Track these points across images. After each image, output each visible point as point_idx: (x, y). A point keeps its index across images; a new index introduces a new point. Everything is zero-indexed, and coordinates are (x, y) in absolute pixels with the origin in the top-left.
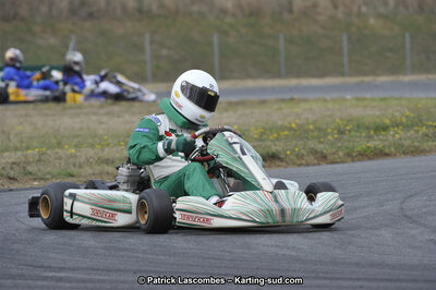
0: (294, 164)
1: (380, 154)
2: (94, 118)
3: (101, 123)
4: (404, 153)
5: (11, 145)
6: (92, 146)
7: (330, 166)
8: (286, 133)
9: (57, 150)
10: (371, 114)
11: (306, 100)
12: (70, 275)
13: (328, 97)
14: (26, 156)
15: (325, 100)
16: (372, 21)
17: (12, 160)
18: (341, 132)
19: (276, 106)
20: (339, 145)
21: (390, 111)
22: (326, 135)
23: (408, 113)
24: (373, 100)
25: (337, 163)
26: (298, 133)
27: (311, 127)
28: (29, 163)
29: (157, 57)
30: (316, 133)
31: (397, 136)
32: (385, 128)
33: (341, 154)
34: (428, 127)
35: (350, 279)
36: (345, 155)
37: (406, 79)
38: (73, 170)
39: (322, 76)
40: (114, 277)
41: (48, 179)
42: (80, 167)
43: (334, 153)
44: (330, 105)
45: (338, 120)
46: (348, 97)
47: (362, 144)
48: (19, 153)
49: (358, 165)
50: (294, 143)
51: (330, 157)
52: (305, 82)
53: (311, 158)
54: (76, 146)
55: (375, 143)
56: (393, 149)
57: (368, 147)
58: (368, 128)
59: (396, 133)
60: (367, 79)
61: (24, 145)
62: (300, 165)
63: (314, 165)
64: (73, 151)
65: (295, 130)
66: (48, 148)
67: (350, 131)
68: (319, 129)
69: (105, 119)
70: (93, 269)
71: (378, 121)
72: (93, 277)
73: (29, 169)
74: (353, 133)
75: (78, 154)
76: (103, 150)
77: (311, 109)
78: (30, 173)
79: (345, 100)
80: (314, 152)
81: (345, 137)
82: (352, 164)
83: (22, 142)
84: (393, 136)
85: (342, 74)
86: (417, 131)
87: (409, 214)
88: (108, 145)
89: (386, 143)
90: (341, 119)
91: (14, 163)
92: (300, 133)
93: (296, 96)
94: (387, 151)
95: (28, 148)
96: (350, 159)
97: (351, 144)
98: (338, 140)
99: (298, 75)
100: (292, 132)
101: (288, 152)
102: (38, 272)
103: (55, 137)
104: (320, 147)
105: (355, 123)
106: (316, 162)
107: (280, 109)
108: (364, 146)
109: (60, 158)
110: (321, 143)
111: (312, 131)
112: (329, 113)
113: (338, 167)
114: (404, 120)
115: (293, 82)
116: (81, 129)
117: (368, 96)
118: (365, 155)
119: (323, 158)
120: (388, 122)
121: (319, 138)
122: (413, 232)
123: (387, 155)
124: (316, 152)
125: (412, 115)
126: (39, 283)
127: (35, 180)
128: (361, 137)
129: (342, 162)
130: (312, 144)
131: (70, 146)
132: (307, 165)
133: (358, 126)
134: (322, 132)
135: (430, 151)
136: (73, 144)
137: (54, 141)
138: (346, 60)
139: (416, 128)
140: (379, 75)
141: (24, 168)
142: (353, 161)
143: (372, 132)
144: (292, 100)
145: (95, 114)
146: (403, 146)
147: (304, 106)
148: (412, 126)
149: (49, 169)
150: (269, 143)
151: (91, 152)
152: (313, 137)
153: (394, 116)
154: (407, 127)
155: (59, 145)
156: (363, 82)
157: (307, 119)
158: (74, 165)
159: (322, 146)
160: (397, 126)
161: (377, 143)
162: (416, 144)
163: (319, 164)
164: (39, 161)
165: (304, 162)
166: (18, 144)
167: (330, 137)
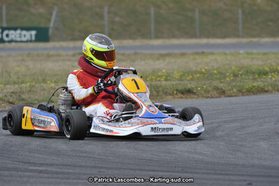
0: (203, 96)
2: (68, 63)
3: (73, 67)
5: (11, 80)
7: (227, 98)
8: (198, 75)
10: (257, 63)
11: (213, 54)
13: (228, 52)
14: (21, 89)
15: (225, 54)
17: (12, 90)
18: (236, 76)
19: (192, 57)
20: (234, 84)
21: (269, 61)
22: (225, 77)
24: (258, 54)
25: (232, 96)
26: (206, 75)
27: (215, 72)
29: (113, 22)
30: (218, 77)
31: (274, 79)
32: (266, 74)
33: (235, 90)
36: (237, 91)
43: (230, 90)
44: (229, 57)
45: (233, 68)
47: (249, 84)
48: (16, 86)
50: (203, 82)
51: (228, 93)
52: (212, 41)
53: (215, 93)
54: (55, 82)
55: (259, 84)
56: (270, 88)
57: (254, 86)
58: (254, 73)
59: (273, 77)
61: (20, 80)
64: (53, 85)
65: (204, 74)
67: (241, 75)
68: (220, 73)
69: (75, 64)
71: (261, 68)
74: (243, 76)
77: (216, 60)
78: (24, 100)
79: (239, 54)
80: (216, 88)
81: (239, 79)
82: (242, 97)
83: (19, 78)
84: (271, 79)
85: (238, 36)
89: (266, 83)
90: (236, 67)
91: (13, 92)
92: (208, 75)
94: (266, 89)
95: (22, 83)
96: (240, 94)
97: (242, 84)
98: (233, 81)
99: (208, 37)
100: (202, 75)
101: (199, 89)
103: (42, 76)
105: (245, 70)
106: (217, 95)
107: (195, 59)
108: (250, 86)
109: (44, 90)
110: (221, 83)
111: (216, 74)
112: (228, 62)
114: (278, 68)
115: (204, 41)
117: (255, 51)
118: (251, 91)
119: (222, 93)
120: (267, 69)
123: (266, 91)
124: (218, 89)
128: (249, 79)
129: (236, 96)
130: (216, 83)
131: (51, 82)
133: (247, 72)
134: (223, 75)
136: (53, 80)
137: (40, 78)
138: (240, 26)
140: (263, 37)
141: (20, 96)
142: (243, 95)
143: (256, 76)
144: (203, 53)
146: (277, 85)
147: (211, 57)
149: (36, 97)
150: (186, 82)
152: (217, 79)
153: (272, 65)
155: (44, 81)
156: (251, 42)
157: (213, 66)
159: (222, 85)
160: (274, 72)
161: (259, 83)
163: (220, 97)
164: (30, 91)
165: (210, 95)
166: (16, 80)
167: (228, 79)
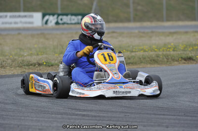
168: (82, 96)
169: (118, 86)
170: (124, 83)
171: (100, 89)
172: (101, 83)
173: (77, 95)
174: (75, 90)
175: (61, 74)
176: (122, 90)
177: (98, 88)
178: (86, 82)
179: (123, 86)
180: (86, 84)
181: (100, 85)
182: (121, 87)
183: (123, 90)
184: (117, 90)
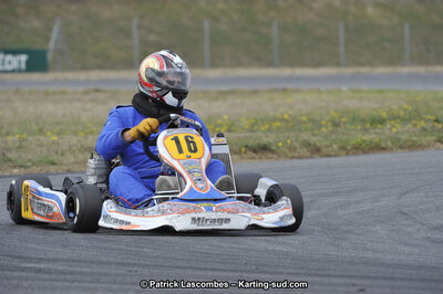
0: (286, 156)
1: (377, 148)
2: (77, 105)
3: (85, 110)
4: (401, 148)
6: (76, 133)
7: (324, 159)
8: (278, 124)
9: (38, 137)
10: (368, 106)
11: (299, 91)
12: (50, 266)
14: (6, 143)
15: (319, 92)
16: (370, 10)
18: (336, 125)
19: (267, 96)
20: (333, 137)
21: (387, 103)
22: (320, 127)
23: (405, 106)
24: (370, 92)
25: (331, 156)
26: (290, 124)
27: (304, 118)
28: (9, 150)
29: (145, 43)
30: (309, 125)
31: (394, 130)
32: (382, 122)
33: (335, 147)
34: (426, 121)
35: (342, 276)
36: (339, 148)
37: (405, 70)
38: (54, 157)
39: (317, 65)
40: (96, 269)
41: (28, 167)
42: (63, 154)
43: (327, 146)
44: (324, 96)
45: (332, 112)
46: (344, 88)
47: (358, 137)
49: (353, 159)
50: (287, 134)
51: (324, 150)
52: (299, 72)
53: (304, 151)
54: (59, 134)
55: (371, 137)
56: (389, 144)
57: (364, 141)
58: (363, 121)
59: (394, 126)
60: (364, 70)
61: (4, 131)
62: (293, 158)
63: (307, 157)
64: (55, 138)
65: (287, 121)
66: (29, 135)
67: (345, 123)
68: (313, 121)
69: (89, 106)
70: (74, 261)
71: (375, 113)
72: (73, 269)
73: (9, 155)
74: (348, 126)
75: (60, 141)
76: (86, 138)
77: (305, 100)
78: (10, 160)
79: (340, 91)
80: (306, 144)
81: (341, 129)
82: (346, 158)
83: (2, 128)
84: (390, 130)
85: (338, 64)
86: (415, 125)
87: (405, 210)
88: (92, 133)
89: (383, 137)
90: (336, 111)
92: (293, 124)
93: (290, 86)
94: (383, 145)
95: (8, 134)
96: (344, 153)
97: (346, 137)
98: (332, 132)
99: (292, 64)
100: (284, 124)
101: (280, 144)
102: (16, 262)
103: (37, 124)
104: (314, 140)
105: (351, 116)
106: (308, 154)
107: (272, 99)
108: (359, 140)
109: (41, 145)
110: (314, 135)
111: (305, 123)
112: (323, 104)
113: (332, 161)
114: (402, 113)
115: (286, 71)
116: (64, 116)
117: (365, 87)
118: (359, 149)
119: (316, 151)
120: (384, 115)
121: (312, 130)
122: (409, 229)
123: (383, 149)
124: (310, 145)
125: (410, 108)
126: (17, 274)
127: (15, 167)
128: (356, 130)
129: (336, 155)
130: (306, 136)
131: (53, 133)
132: (300, 158)
133: (354, 119)
134: (315, 124)
135: (428, 146)
136: (55, 131)
137: (35, 127)
138: (342, 49)
139: (414, 122)
141: (4, 155)
142: (347, 154)
143: (368, 125)
144: (285, 90)
145: (79, 100)
146: (400, 139)
147: (297, 97)
148: (410, 119)
149: (30, 156)
150: (260, 134)
151: (74, 140)
152: (307, 129)
153: (391, 109)
154: (405, 121)
155: (41, 131)
157: (301, 110)
158: (57, 153)
160: (395, 119)
161: (373, 136)
162: (415, 138)
163: (311, 157)
164: (20, 147)
165: (296, 154)
167: (324, 129)
168: (124, 227)
169: (202, 206)
170: (216, 200)
171: (163, 213)
172: (167, 199)
173: (115, 226)
174: (111, 215)
175: (92, 180)
176: (210, 216)
177: (159, 211)
178: (139, 196)
179: (215, 206)
180: (137, 201)
181: (165, 204)
182: (209, 209)
183: (213, 216)
184: (201, 215)
